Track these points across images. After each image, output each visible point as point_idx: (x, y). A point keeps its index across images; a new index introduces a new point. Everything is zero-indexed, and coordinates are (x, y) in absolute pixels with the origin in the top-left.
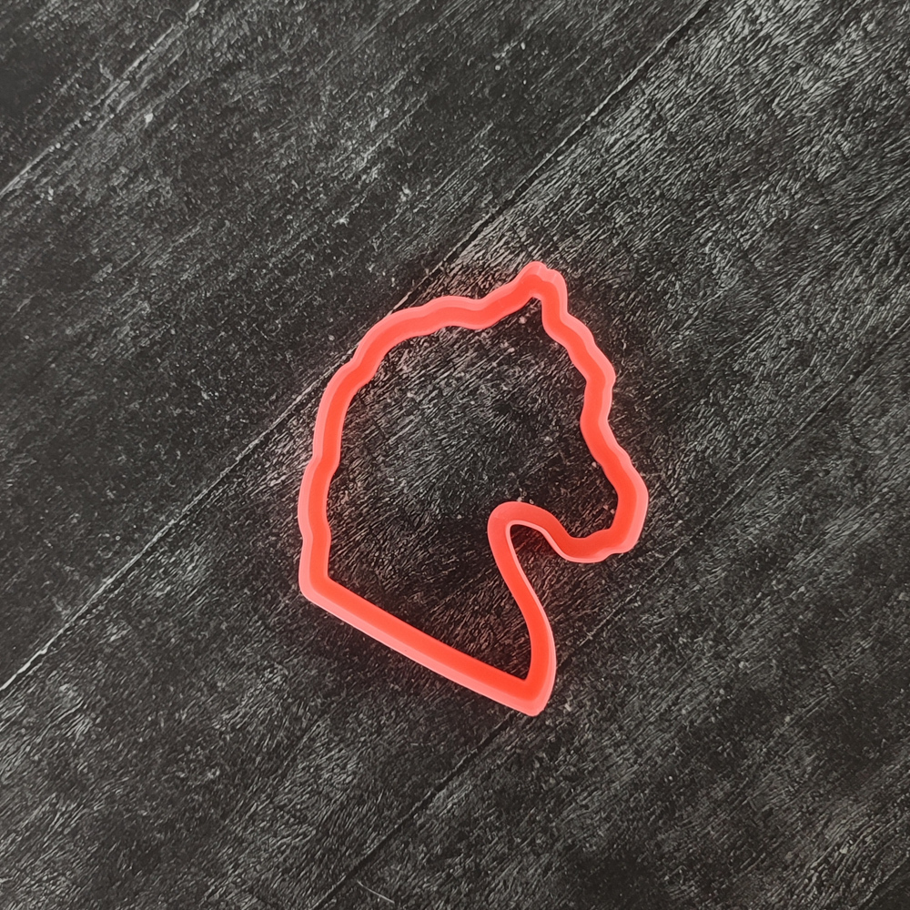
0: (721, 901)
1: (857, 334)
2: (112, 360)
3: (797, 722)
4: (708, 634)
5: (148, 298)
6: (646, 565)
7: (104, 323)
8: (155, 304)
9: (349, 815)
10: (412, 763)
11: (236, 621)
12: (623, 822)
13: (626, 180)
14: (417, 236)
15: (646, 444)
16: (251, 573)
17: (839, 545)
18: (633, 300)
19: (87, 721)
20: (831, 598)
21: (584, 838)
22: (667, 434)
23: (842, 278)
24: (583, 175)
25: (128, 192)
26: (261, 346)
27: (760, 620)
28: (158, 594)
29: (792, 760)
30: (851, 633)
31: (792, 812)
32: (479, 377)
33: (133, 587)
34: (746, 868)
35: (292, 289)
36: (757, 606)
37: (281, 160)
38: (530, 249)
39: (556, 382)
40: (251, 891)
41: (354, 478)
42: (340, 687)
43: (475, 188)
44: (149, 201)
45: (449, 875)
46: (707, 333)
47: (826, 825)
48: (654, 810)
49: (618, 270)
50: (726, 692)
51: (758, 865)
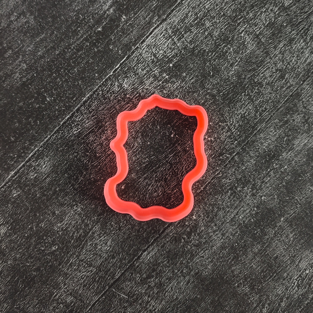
0: (259, 293)
1: (303, 66)
2: (12, 87)
3: (286, 220)
4: (249, 186)
5: (25, 62)
6: (223, 160)
7: (9, 73)
8: (28, 64)
9: (109, 263)
10: (133, 241)
11: (62, 187)
12: (218, 263)
13: (209, 9)
14: (129, 34)
15: (221, 112)
16: (68, 168)
17: (300, 149)
18: (214, 55)
19: (5, 228)
20: (297, 170)
21: (203, 270)
22: (230, 108)
23: (296, 44)
24: (193, 8)
25: (17, 22)
26: (69, 79)
27: (270, 180)
28: (32, 177)
29: (285, 236)
30: (306, 184)
31: (285, 257)
32: (155, 88)
33: (22, 175)
34: (268, 280)
35: (80, 56)
36: (268, 174)
37: (75, 7)
38: (173, 37)
39: (185, 89)
40: (71, 294)
41: (107, 129)
42: (104, 212)
43: (151, 15)
44: (25, 25)
45: (149, 286)
46: (244, 67)
47: (300, 262)
48: (230, 257)
49: (208, 44)
50: (257, 209)
51: (273, 278)
